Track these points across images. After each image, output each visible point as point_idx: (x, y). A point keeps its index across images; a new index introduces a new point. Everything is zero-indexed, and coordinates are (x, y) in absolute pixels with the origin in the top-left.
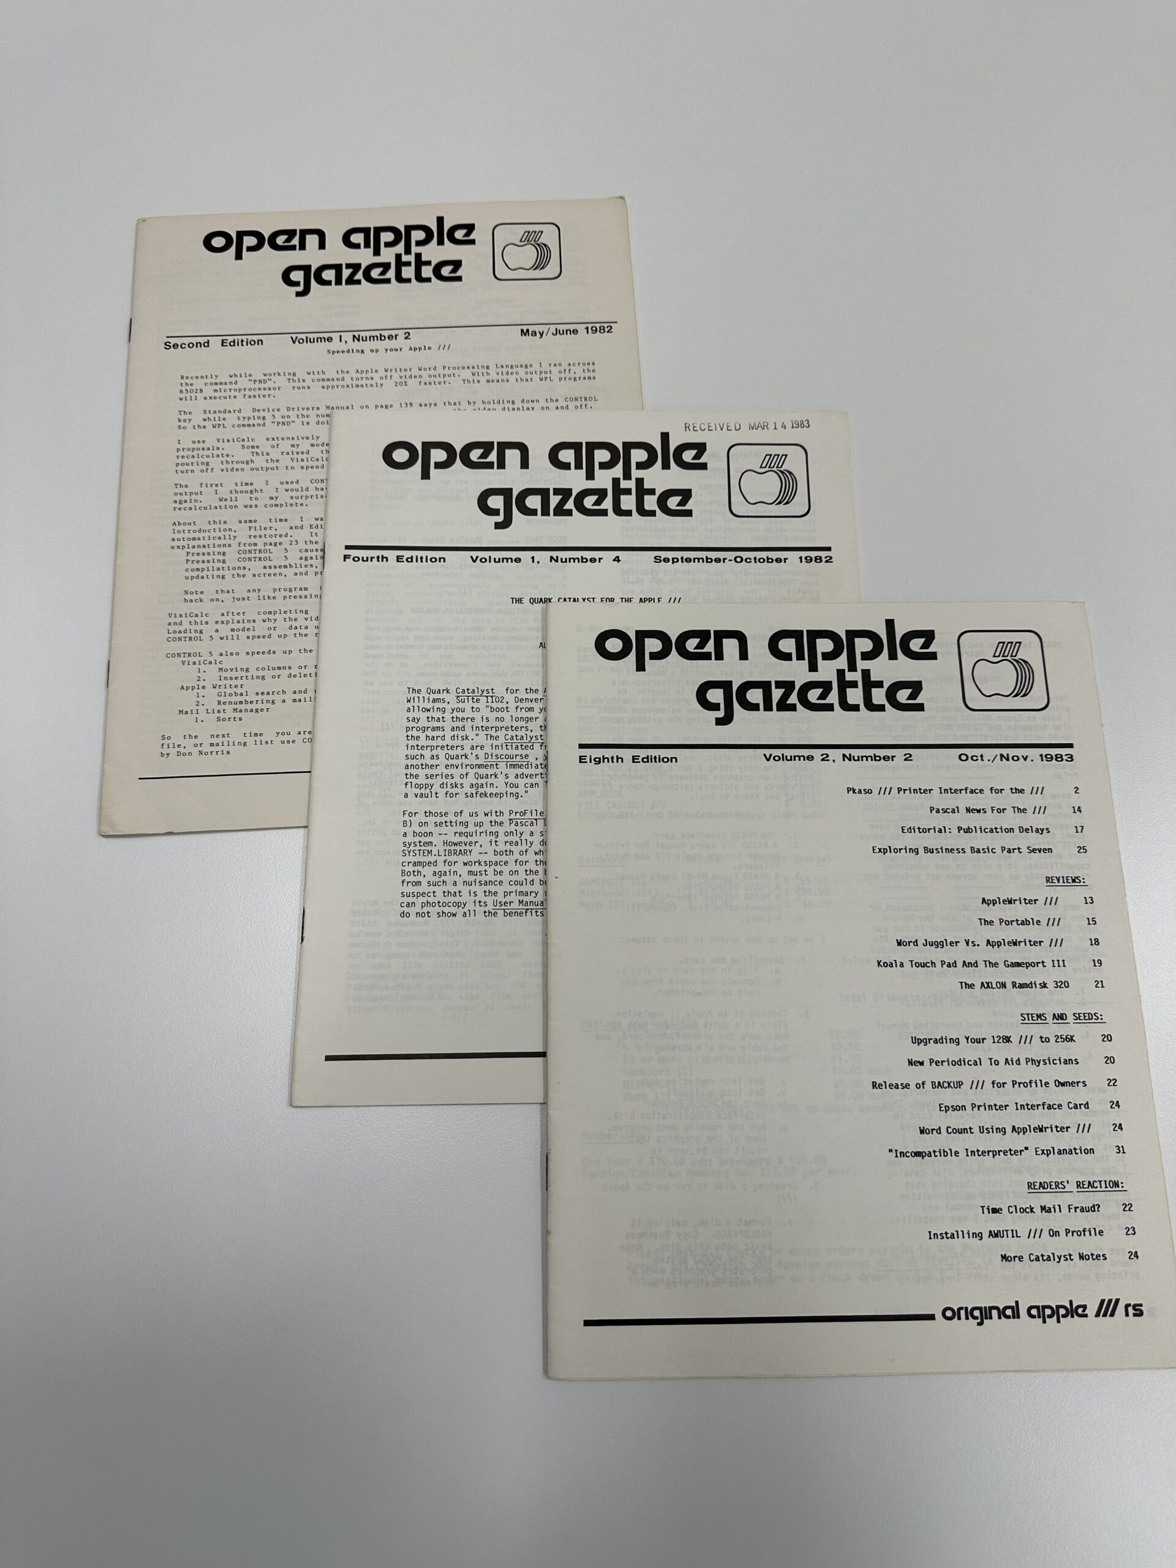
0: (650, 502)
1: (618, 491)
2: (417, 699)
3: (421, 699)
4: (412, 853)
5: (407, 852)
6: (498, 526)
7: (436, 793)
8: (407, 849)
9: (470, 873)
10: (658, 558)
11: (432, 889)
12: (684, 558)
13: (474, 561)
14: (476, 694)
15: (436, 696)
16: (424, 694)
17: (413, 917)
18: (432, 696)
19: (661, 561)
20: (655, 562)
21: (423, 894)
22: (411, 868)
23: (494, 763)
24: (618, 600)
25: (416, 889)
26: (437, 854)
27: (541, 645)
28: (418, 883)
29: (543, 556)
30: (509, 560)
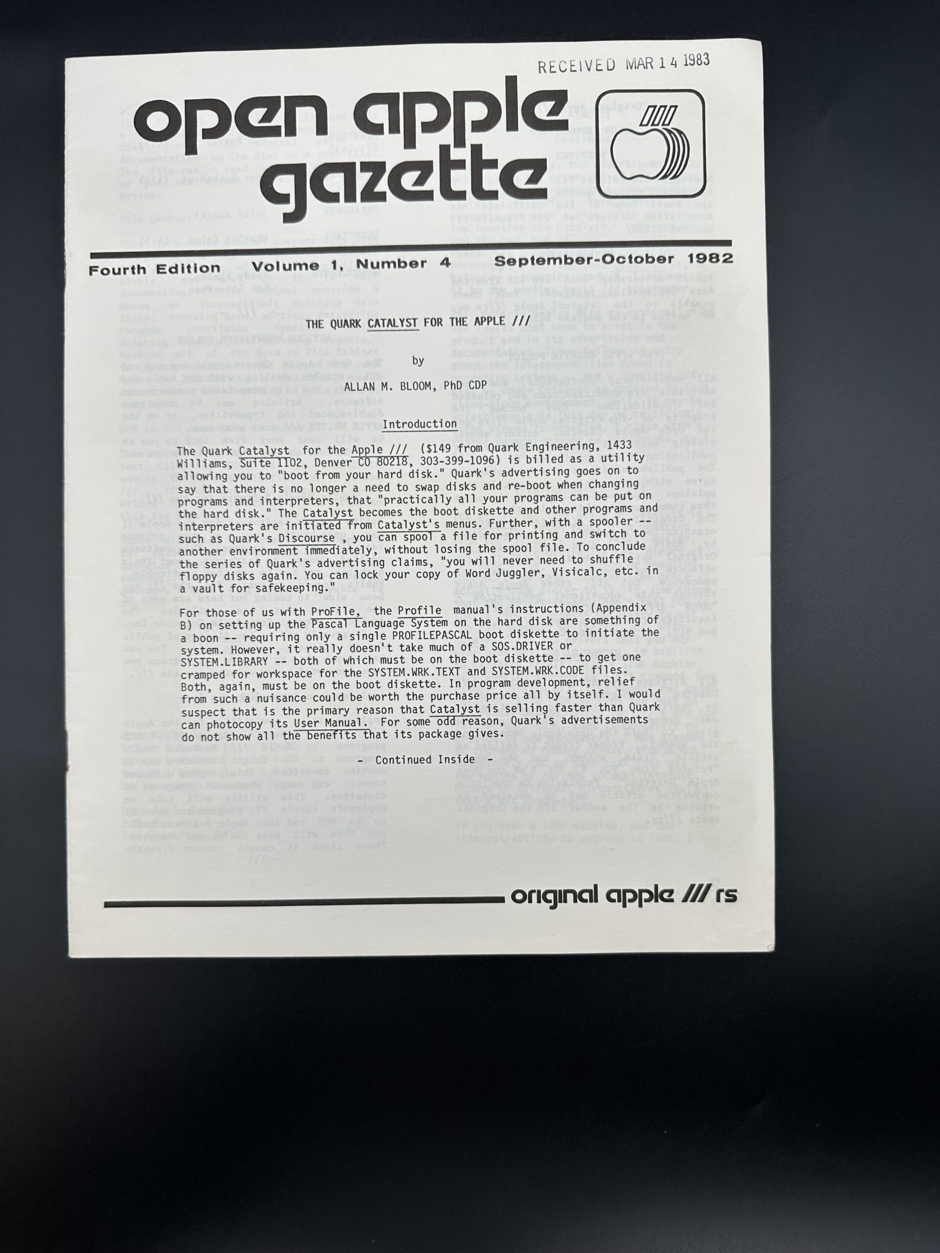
0: (491, 179)
1: (448, 164)
2: (189, 462)
3: (196, 462)
4: (193, 663)
5: (187, 661)
6: (288, 218)
7: (220, 587)
8: (187, 657)
9: (266, 686)
10: (500, 259)
11: (219, 706)
12: (536, 258)
13: (257, 269)
14: (265, 455)
15: (215, 458)
16: (199, 455)
17: (198, 740)
18: (210, 458)
19: (504, 263)
20: (497, 265)
21: (209, 713)
22: (192, 681)
23: (292, 548)
24: (446, 322)
25: (201, 707)
26: (224, 664)
27: (348, 387)
28: (203, 700)
29: (347, 260)
30: (304, 267)
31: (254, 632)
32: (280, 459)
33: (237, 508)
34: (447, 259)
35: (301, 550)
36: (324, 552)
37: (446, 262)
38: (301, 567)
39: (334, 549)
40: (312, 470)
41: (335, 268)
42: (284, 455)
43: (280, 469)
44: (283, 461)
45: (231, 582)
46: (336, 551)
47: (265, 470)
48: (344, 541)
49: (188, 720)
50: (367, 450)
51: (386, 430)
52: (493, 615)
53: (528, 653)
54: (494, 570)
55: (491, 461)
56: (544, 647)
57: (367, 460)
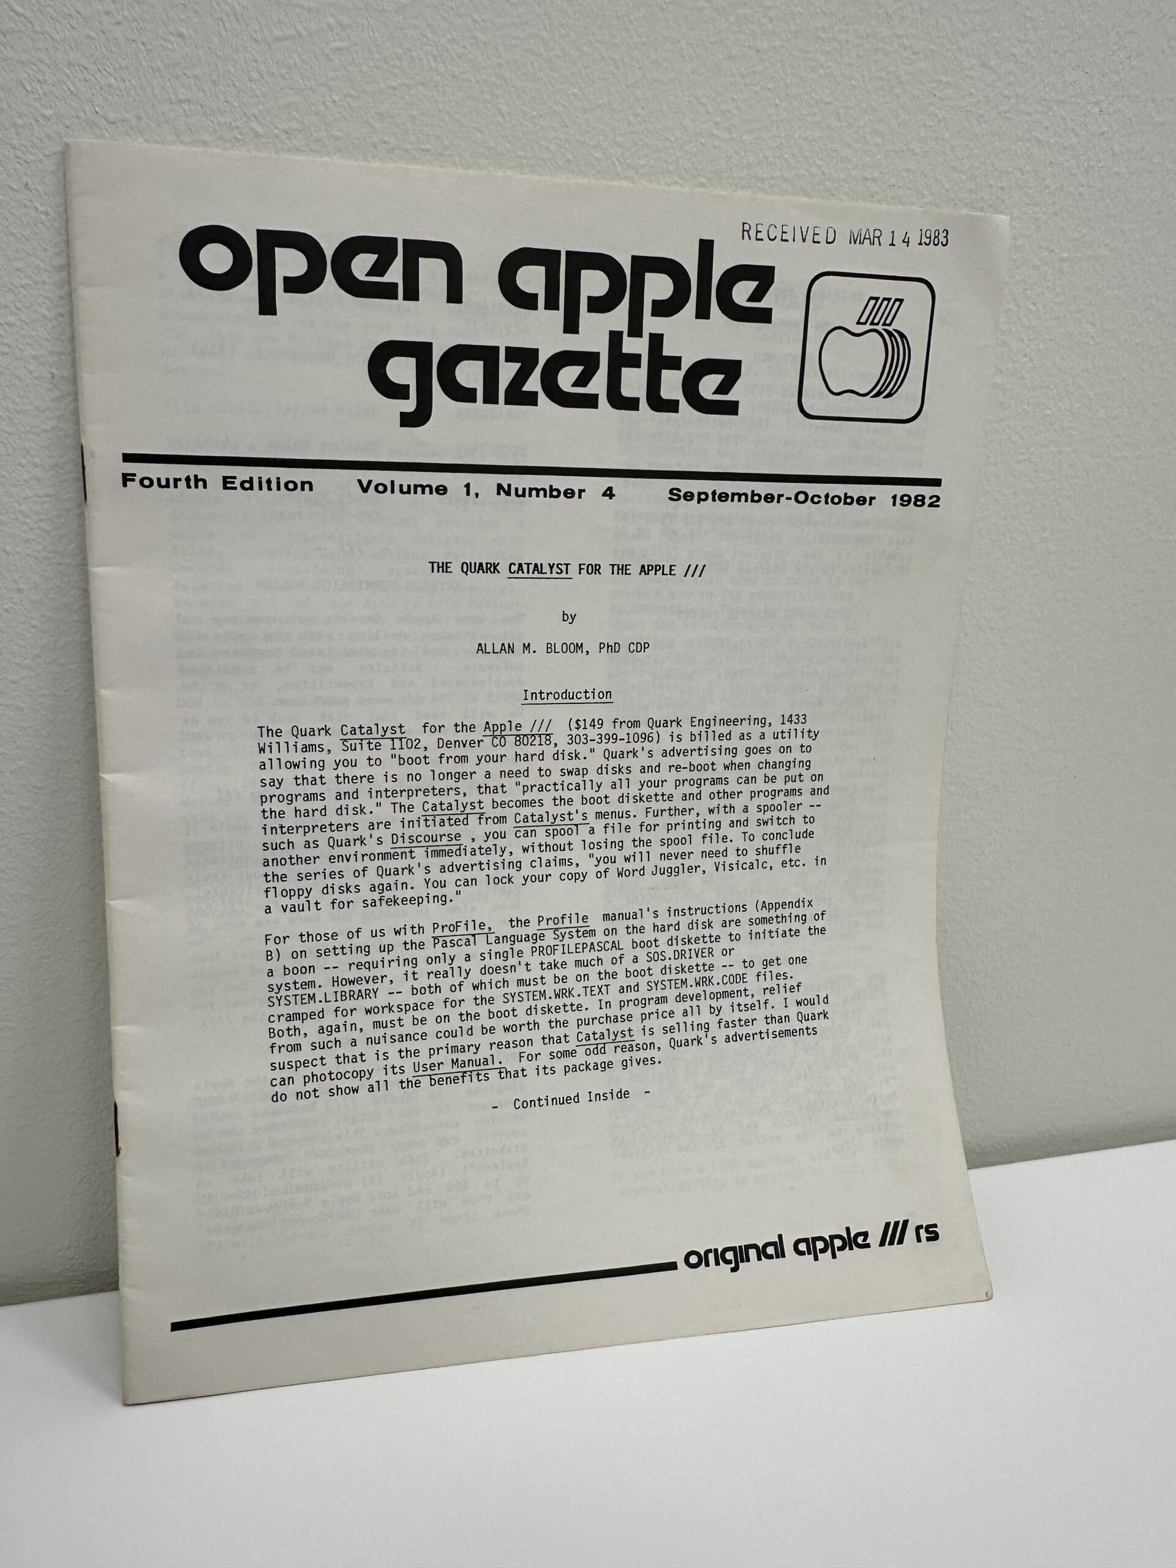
0: (671, 384)
1: (618, 359)
2: (275, 746)
3: (283, 746)
4: (283, 1001)
5: (275, 999)
6: (407, 420)
7: (317, 903)
8: (274, 994)
9: (377, 1024)
10: (675, 492)
11: (318, 1054)
13: (365, 490)
14: (374, 735)
15: (308, 740)
16: (287, 736)
17: (291, 1099)
18: (301, 741)
19: (679, 499)
20: (671, 499)
21: (305, 1063)
22: (283, 1025)
23: (407, 850)
24: (606, 570)
25: (294, 1056)
26: (323, 1001)
27: (481, 648)
28: (297, 1047)
29: (486, 483)
30: (427, 489)
31: (361, 958)
32: (393, 739)
33: (339, 803)
34: (610, 489)
35: (419, 852)
36: (448, 854)
37: (609, 493)
38: (419, 874)
39: (460, 849)
40: (433, 754)
41: (468, 494)
42: (398, 735)
43: (393, 752)
44: (397, 742)
45: (330, 897)
46: (463, 852)
47: (374, 754)
48: (473, 839)
49: (278, 1074)
50: (503, 727)
51: (526, 702)
52: (647, 921)
53: (686, 963)
54: (649, 867)
55: (650, 739)
56: (704, 955)
57: (503, 739)
